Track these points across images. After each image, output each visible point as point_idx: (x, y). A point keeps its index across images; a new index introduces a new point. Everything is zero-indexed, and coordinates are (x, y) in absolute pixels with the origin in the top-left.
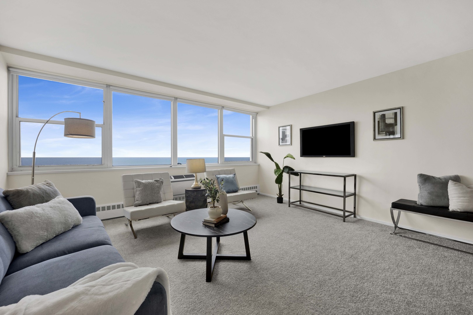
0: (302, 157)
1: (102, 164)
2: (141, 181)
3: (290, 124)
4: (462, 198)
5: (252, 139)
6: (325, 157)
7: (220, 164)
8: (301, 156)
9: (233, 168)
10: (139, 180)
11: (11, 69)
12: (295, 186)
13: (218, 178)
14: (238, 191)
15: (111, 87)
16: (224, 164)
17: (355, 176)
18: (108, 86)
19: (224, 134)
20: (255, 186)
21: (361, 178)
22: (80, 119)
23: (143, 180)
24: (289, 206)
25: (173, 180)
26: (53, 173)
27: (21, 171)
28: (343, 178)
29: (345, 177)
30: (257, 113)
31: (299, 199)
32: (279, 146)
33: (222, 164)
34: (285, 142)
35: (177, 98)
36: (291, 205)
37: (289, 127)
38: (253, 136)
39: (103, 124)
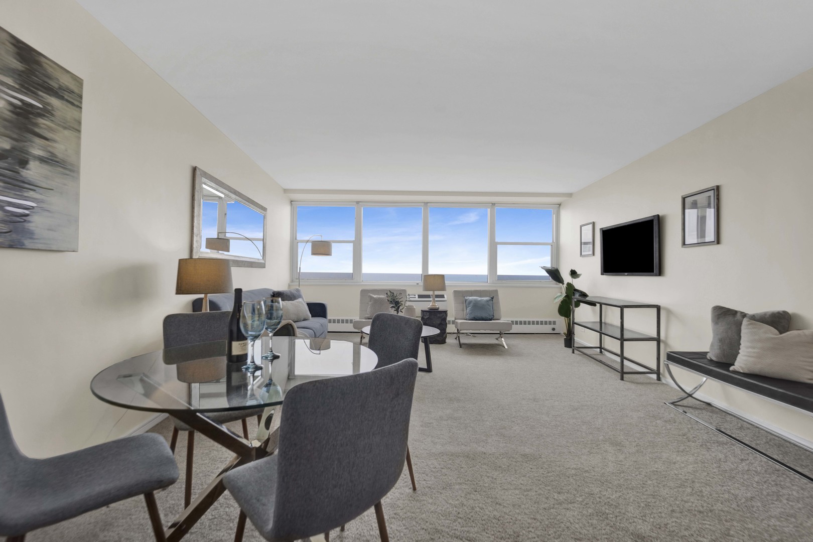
1: (352, 279)
2: (373, 296)
3: (592, 221)
4: (750, 350)
5: (552, 246)
6: (628, 275)
7: (489, 283)
9: (496, 289)
10: (371, 295)
11: (292, 203)
12: (582, 322)
13: (466, 300)
15: (360, 203)
16: (495, 284)
17: (658, 308)
18: (358, 202)
21: (669, 311)
23: (375, 295)
24: (573, 353)
25: (417, 299)
28: (619, 309)
29: (622, 308)
30: (560, 205)
31: (599, 346)
32: (581, 258)
33: (493, 284)
34: (588, 250)
35: (427, 203)
36: (575, 351)
37: (591, 226)
38: (553, 241)
39: (355, 239)
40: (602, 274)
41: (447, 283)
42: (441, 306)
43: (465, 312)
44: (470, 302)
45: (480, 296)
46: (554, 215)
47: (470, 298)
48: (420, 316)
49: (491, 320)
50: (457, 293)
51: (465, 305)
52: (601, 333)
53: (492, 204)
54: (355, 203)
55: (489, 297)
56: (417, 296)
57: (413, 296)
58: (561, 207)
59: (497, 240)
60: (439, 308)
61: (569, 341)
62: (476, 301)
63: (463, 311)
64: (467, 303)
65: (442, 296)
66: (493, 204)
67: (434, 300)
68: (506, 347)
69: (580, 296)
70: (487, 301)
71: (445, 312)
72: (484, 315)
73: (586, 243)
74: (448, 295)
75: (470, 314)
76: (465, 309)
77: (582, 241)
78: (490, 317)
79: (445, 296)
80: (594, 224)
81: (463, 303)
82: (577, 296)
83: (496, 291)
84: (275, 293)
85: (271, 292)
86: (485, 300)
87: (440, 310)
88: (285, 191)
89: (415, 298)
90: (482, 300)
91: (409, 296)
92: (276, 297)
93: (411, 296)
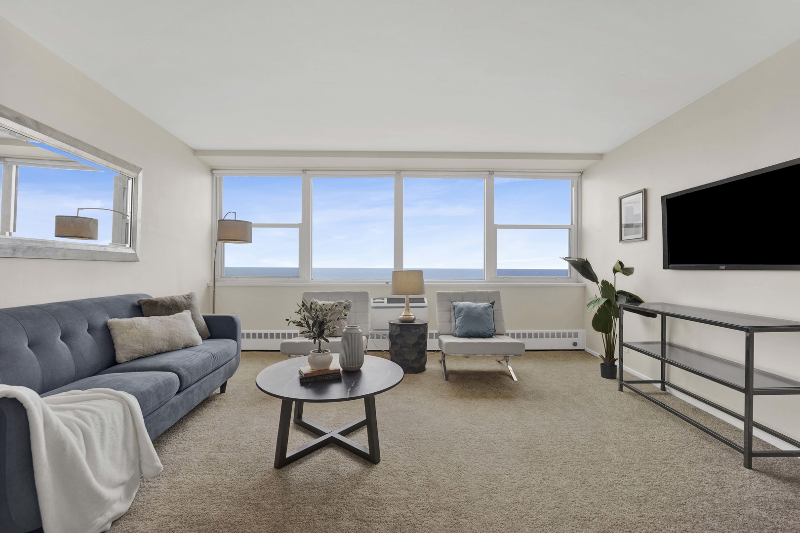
0: (668, 268)
3: (641, 188)
5: (570, 229)
6: (726, 269)
7: (486, 281)
8: (665, 268)
9: (497, 290)
11: (214, 172)
13: (454, 307)
14: (494, 336)
15: (308, 172)
16: (495, 282)
18: (305, 171)
19: (495, 224)
20: (573, 331)
22: (235, 220)
24: (621, 389)
25: (386, 304)
26: (249, 286)
27: (222, 281)
29: (750, 332)
30: (582, 173)
31: (659, 379)
32: (621, 244)
33: (491, 281)
34: (633, 233)
35: (401, 171)
36: (624, 388)
37: (640, 196)
38: (572, 224)
39: (301, 223)
41: (426, 282)
42: (418, 315)
43: (453, 323)
44: (461, 310)
45: (475, 301)
46: (574, 188)
47: (461, 303)
48: (388, 328)
49: (490, 336)
50: (441, 296)
51: (453, 313)
52: (664, 361)
54: (301, 172)
55: (488, 302)
56: (386, 300)
57: (381, 300)
58: (584, 176)
59: (496, 222)
60: (414, 319)
61: (610, 369)
62: (468, 308)
63: (451, 322)
64: (457, 312)
65: (422, 300)
66: (491, 172)
67: (408, 305)
68: (515, 379)
69: (628, 301)
70: (486, 308)
71: (425, 326)
72: (481, 329)
74: (429, 298)
75: (461, 327)
76: (453, 319)
77: (624, 222)
78: (491, 333)
79: (426, 300)
80: (645, 192)
81: (450, 311)
82: (622, 301)
83: (498, 293)
84: (142, 303)
85: (135, 301)
86: (482, 306)
87: (416, 322)
88: (195, 152)
89: (383, 302)
90: (478, 306)
91: (374, 301)
92: (144, 308)
93: (377, 300)
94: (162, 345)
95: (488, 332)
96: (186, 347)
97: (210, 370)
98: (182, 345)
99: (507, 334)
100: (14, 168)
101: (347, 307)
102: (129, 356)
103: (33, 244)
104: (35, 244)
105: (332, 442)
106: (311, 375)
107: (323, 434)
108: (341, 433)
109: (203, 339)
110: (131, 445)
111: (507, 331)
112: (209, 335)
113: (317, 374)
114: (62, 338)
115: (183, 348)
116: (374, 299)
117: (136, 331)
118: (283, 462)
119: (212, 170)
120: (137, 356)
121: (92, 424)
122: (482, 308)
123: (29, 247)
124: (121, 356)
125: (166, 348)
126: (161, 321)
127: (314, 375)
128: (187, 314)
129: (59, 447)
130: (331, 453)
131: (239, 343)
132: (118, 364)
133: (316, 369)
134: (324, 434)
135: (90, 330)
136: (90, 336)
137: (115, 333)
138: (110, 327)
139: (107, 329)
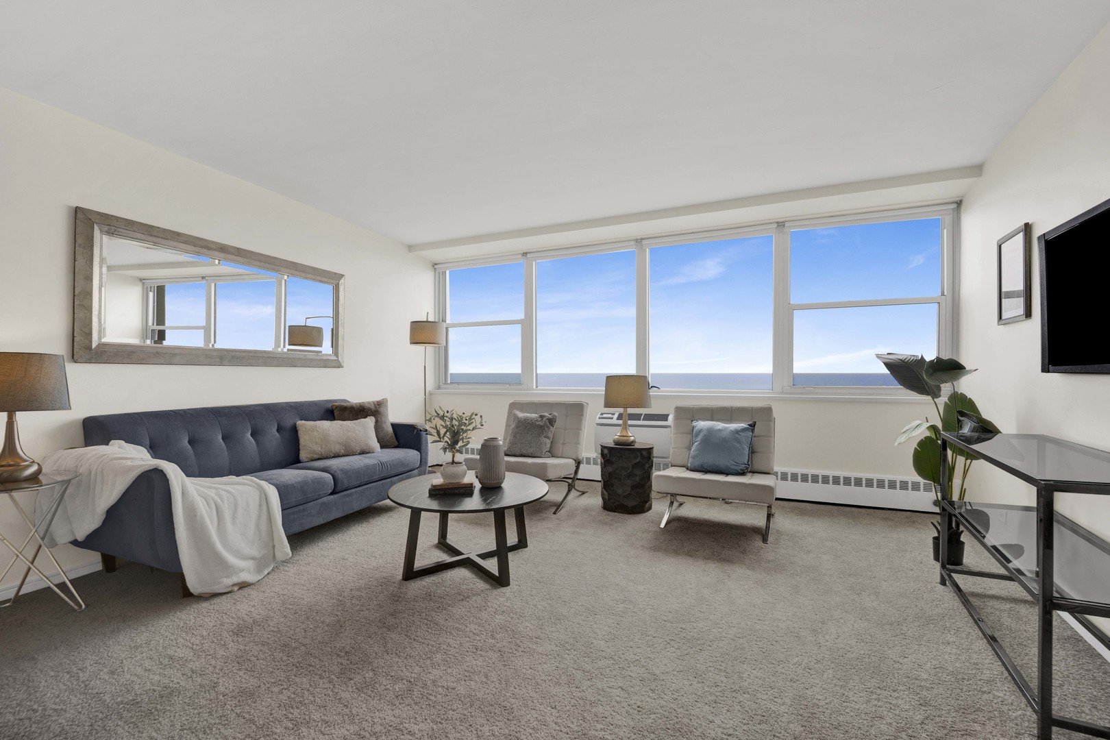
2: (519, 414)
3: (1024, 221)
5: (940, 304)
7: (776, 393)
9: (772, 405)
13: (692, 429)
16: (791, 394)
19: (792, 303)
25: (614, 421)
27: (446, 389)
30: (958, 204)
32: (997, 326)
34: (1014, 307)
37: (1022, 235)
38: (943, 294)
39: (523, 318)
40: (1045, 369)
44: (700, 433)
45: (726, 421)
46: (945, 231)
47: (703, 424)
49: (739, 473)
50: (681, 411)
51: (688, 438)
53: (777, 223)
54: (523, 256)
55: (746, 422)
56: (616, 416)
57: (610, 416)
60: (634, 442)
63: (685, 448)
64: (693, 435)
66: (781, 224)
67: (625, 423)
70: (740, 431)
71: (649, 452)
73: (1010, 295)
75: (697, 457)
76: (688, 446)
77: (1004, 289)
78: (743, 469)
79: (670, 417)
80: (1028, 228)
81: (685, 434)
83: (767, 410)
84: (334, 407)
85: (330, 405)
86: (732, 429)
87: (637, 446)
88: (410, 248)
89: (612, 418)
90: (726, 428)
91: (601, 416)
92: (336, 413)
93: (604, 416)
94: (337, 448)
95: (734, 467)
96: (363, 453)
97: (376, 477)
98: (358, 450)
99: (776, 474)
100: (213, 285)
101: (551, 421)
102: (309, 456)
103: (237, 353)
104: (239, 353)
105: (468, 563)
106: (440, 487)
107: (460, 553)
108: (480, 556)
109: (382, 447)
110: (264, 527)
111: (776, 469)
112: (396, 444)
113: (446, 487)
114: (252, 435)
115: (360, 454)
116: (602, 414)
117: (316, 434)
118: (411, 573)
119: (434, 265)
120: (316, 456)
121: (226, 502)
122: (731, 430)
123: (233, 357)
124: (303, 455)
125: (342, 452)
126: (341, 426)
127: (443, 487)
128: (370, 421)
129: (191, 512)
130: (462, 573)
131: (423, 454)
132: (300, 462)
133: (447, 481)
134: (462, 554)
135: (278, 430)
136: (277, 434)
137: (301, 434)
138: (298, 428)
139: (295, 430)
